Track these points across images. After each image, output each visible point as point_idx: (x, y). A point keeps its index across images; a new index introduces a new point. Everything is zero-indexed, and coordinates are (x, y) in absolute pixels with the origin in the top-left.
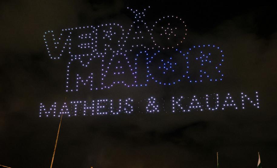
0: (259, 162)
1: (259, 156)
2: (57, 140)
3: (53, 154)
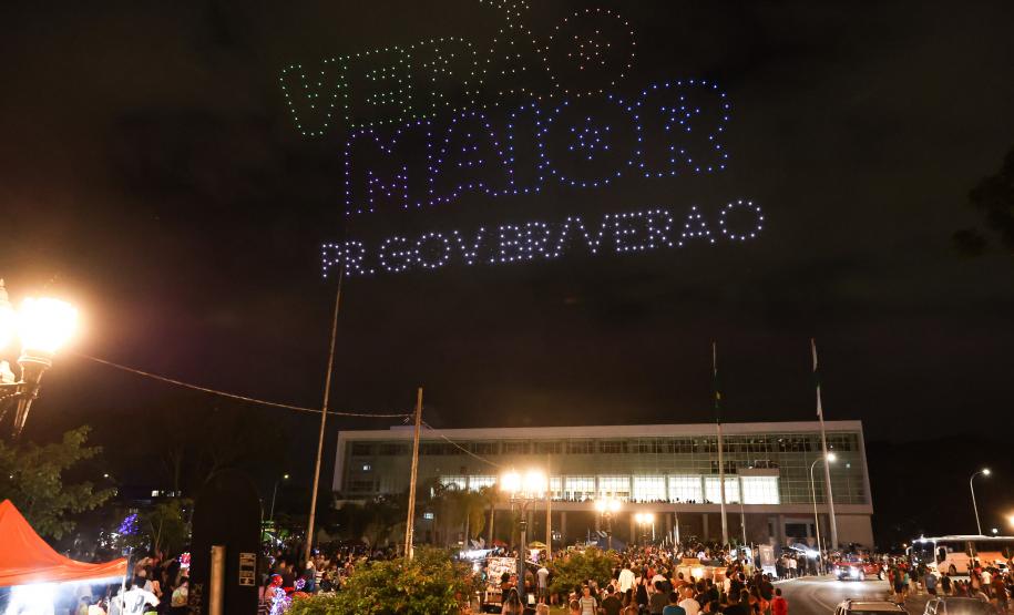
0: (815, 364)
1: (814, 348)
2: (335, 330)
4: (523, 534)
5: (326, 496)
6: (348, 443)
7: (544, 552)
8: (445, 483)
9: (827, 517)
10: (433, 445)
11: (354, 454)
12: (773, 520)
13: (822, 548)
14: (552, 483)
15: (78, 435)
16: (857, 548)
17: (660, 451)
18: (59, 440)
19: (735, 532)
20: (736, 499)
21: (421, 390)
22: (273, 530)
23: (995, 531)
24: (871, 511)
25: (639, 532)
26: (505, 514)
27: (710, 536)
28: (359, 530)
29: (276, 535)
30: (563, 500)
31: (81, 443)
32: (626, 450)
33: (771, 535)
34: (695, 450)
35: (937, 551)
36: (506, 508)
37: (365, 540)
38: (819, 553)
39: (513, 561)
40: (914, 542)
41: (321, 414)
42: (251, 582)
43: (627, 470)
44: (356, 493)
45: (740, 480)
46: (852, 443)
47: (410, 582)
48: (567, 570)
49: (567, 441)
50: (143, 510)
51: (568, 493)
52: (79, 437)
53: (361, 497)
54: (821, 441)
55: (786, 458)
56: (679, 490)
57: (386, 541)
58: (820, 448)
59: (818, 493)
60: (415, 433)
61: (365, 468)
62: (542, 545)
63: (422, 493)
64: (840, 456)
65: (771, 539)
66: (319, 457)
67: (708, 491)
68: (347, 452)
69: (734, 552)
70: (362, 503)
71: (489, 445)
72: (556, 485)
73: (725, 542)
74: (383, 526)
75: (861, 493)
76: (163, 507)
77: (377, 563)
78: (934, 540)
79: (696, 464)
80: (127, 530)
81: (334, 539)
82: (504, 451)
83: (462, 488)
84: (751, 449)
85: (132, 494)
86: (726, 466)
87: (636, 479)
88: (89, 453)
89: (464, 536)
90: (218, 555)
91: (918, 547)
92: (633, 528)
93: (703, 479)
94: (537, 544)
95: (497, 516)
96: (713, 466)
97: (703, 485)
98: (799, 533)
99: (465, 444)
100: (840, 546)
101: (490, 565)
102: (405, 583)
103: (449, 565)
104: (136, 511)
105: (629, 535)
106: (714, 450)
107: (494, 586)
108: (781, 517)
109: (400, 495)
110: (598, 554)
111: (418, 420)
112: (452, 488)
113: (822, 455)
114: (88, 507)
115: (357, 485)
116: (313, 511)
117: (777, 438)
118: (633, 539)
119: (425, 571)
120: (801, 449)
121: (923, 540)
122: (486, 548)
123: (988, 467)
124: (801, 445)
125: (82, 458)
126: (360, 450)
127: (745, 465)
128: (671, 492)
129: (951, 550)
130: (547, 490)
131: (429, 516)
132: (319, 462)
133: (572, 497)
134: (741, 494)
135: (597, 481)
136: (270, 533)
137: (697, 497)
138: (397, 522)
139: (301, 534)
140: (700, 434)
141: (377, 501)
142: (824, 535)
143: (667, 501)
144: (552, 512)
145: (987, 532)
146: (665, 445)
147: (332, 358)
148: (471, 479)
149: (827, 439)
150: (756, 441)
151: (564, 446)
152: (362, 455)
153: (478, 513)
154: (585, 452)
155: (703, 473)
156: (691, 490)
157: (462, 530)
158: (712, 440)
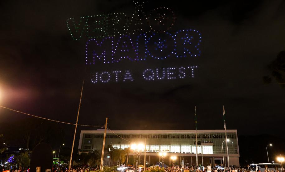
0: (224, 113)
1: (224, 109)
3: (78, 109)
4: (137, 163)
6: (84, 134)
7: (143, 168)
8: (114, 146)
9: (227, 158)
10: (110, 135)
11: (85, 137)
12: (211, 159)
13: (225, 167)
16: (235, 167)
17: (179, 138)
19: (200, 162)
20: (201, 152)
21: (107, 118)
22: (58, 161)
23: (273, 162)
24: (239, 156)
25: (172, 162)
26: (132, 156)
27: (193, 163)
28: (86, 161)
29: (60, 163)
30: (149, 152)
32: (169, 137)
33: (210, 163)
34: (189, 137)
35: (257, 168)
36: (132, 154)
37: (89, 164)
38: (224, 168)
39: (133, 171)
40: (251, 165)
41: (75, 125)
43: (169, 143)
44: (86, 150)
45: (202, 147)
46: (234, 136)
49: (151, 134)
50: (16, 155)
51: (151, 150)
53: (87, 151)
54: (225, 135)
55: (215, 140)
56: (184, 150)
57: (95, 165)
58: (225, 137)
59: (224, 150)
60: (106, 132)
61: (89, 142)
62: (143, 166)
63: (106, 149)
64: (231, 140)
65: (211, 164)
66: (74, 138)
67: (192, 150)
68: (83, 138)
69: (199, 168)
70: (87, 153)
71: (128, 135)
72: (147, 148)
73: (197, 165)
74: (94, 160)
75: (236, 151)
76: (23, 154)
78: (256, 164)
79: (189, 142)
80: (10, 161)
81: (78, 164)
82: (132, 137)
83: (119, 148)
84: (205, 138)
85: (13, 150)
86: (198, 142)
87: (172, 146)
89: (119, 163)
90: (38, 169)
91: (252, 166)
92: (170, 161)
93: (191, 146)
94: (141, 165)
95: (130, 156)
96: (194, 142)
97: (191, 148)
98: (218, 162)
99: (120, 135)
100: (230, 166)
104: (14, 155)
106: (195, 138)
108: (214, 158)
109: (100, 151)
110: (159, 169)
111: (106, 128)
112: (116, 148)
113: (225, 140)
116: (72, 155)
117: (213, 134)
118: (170, 164)
120: (220, 138)
121: (253, 165)
122: (125, 167)
123: (271, 143)
124: (219, 137)
126: (87, 136)
127: (204, 142)
128: (182, 150)
129: (261, 167)
130: (144, 149)
131: (108, 157)
132: (74, 140)
133: (152, 151)
134: (202, 151)
135: (160, 147)
136: (57, 162)
137: (189, 151)
138: (98, 159)
139: (68, 163)
140: (190, 133)
141: (92, 152)
142: (225, 163)
143: (180, 153)
144: (146, 156)
145: (271, 162)
146: (180, 136)
147: (79, 108)
148: (122, 146)
149: (227, 135)
150: (207, 135)
151: (150, 136)
152: (88, 138)
153: (124, 156)
154: (157, 138)
155: (191, 144)
156: (188, 149)
157: (118, 161)
158: (194, 135)
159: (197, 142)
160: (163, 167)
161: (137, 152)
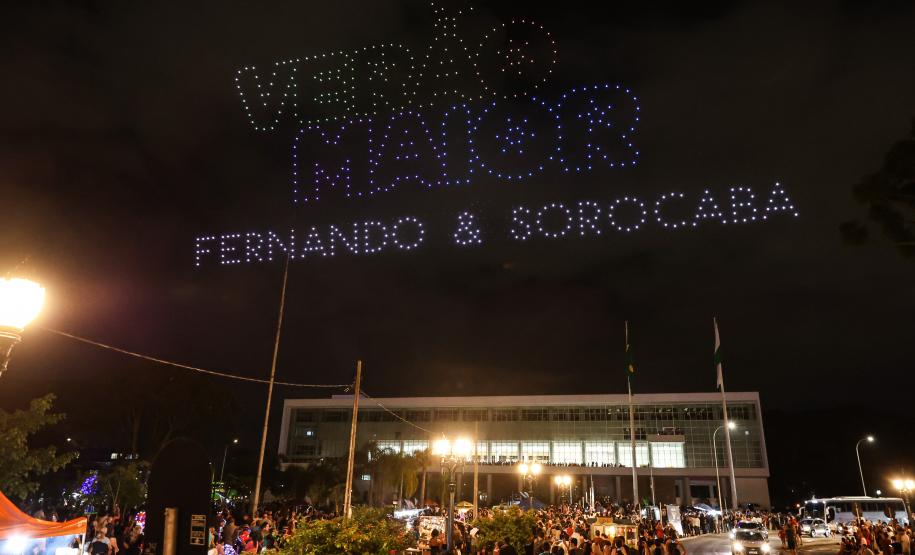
0: (718, 343)
4: (452, 496)
5: (272, 458)
6: (293, 411)
7: (471, 511)
8: (382, 447)
9: (728, 479)
10: (371, 412)
11: (298, 421)
12: (679, 483)
13: (724, 508)
14: (479, 448)
15: (44, 402)
16: (756, 508)
17: (577, 419)
18: (26, 407)
19: (644, 492)
20: (646, 463)
21: (360, 363)
22: (222, 491)
23: (879, 492)
24: (768, 475)
25: (558, 492)
26: (437, 475)
27: (622, 497)
28: (302, 491)
29: (225, 495)
30: (490, 464)
31: (47, 410)
32: (546, 418)
33: (678, 496)
34: (609, 418)
35: (827, 511)
36: (438, 471)
37: (308, 499)
38: (720, 513)
39: (442, 520)
40: (806, 502)
41: (269, 384)
42: (201, 541)
43: (547, 436)
44: (301, 456)
45: (649, 445)
46: (751, 412)
47: (348, 540)
48: (492, 528)
49: (493, 410)
50: (103, 472)
51: (494, 457)
52: (44, 404)
53: (305, 461)
54: (722, 410)
55: (691, 426)
56: (595, 455)
57: (328, 501)
58: (722, 417)
59: (720, 457)
60: (357, 402)
61: (309, 433)
62: (470, 505)
63: (360, 456)
64: (740, 424)
65: (678, 500)
66: (266, 423)
67: (621, 456)
68: (292, 417)
69: (643, 512)
70: (305, 465)
71: (422, 413)
72: (482, 450)
73: (636, 502)
74: (324, 487)
75: (759, 457)
76: (122, 469)
77: (317, 522)
78: (824, 501)
79: (610, 431)
80: (88, 490)
81: (279, 498)
82: (435, 419)
83: (397, 453)
84: (659, 417)
85: (93, 458)
87: (556, 445)
88: (53, 420)
89: (398, 495)
90: (171, 516)
91: (810, 507)
92: (552, 490)
93: (616, 444)
94: (465, 504)
95: (429, 476)
96: (626, 432)
97: (616, 450)
98: (703, 494)
99: (400, 412)
100: (740, 506)
101: (422, 523)
102: (343, 541)
103: (384, 524)
104: (96, 472)
105: (549, 495)
106: (627, 418)
107: (425, 542)
108: (687, 479)
109: (341, 458)
110: (521, 513)
111: (357, 390)
112: (388, 452)
113: (723, 424)
114: (51, 470)
115: (300, 448)
116: (260, 474)
117: (683, 407)
118: (552, 500)
119: (362, 529)
120: (705, 418)
121: (815, 501)
122: (418, 507)
123: (871, 433)
124: (704, 414)
125: (47, 424)
126: (304, 417)
127: (655, 432)
128: (587, 456)
129: (839, 509)
130: (474, 454)
131: (366, 478)
132: (266, 428)
133: (497, 460)
134: (650, 458)
135: (520, 446)
136: (220, 493)
137: (611, 461)
138: (336, 484)
139: (248, 495)
140: (613, 404)
141: (319, 464)
142: (725, 496)
143: (583, 465)
144: (479, 474)
145: (871, 494)
146: (582, 414)
147: (279, 332)
148: (406, 444)
149: (728, 409)
150: (664, 410)
151: (490, 415)
152: (306, 421)
153: (412, 475)
154: (509, 420)
155: (615, 438)
156: (605, 455)
157: (397, 491)
158: (624, 409)
159: (636, 433)
160: (532, 510)
161: (453, 463)
